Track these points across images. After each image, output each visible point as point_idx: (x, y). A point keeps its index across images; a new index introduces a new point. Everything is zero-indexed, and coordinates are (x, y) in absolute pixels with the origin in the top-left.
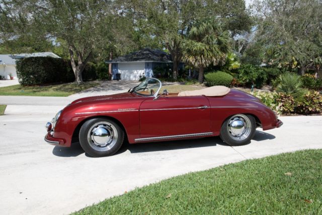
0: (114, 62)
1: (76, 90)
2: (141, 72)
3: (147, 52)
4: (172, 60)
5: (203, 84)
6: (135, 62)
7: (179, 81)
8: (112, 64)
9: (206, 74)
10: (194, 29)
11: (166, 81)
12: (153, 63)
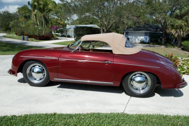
0: (127, 31)
1: (101, 45)
2: (142, 38)
3: (147, 26)
4: (162, 32)
5: (180, 48)
6: (139, 31)
7: (165, 45)
8: (126, 32)
9: (183, 42)
10: (178, 11)
11: (156, 44)
12: (149, 33)
